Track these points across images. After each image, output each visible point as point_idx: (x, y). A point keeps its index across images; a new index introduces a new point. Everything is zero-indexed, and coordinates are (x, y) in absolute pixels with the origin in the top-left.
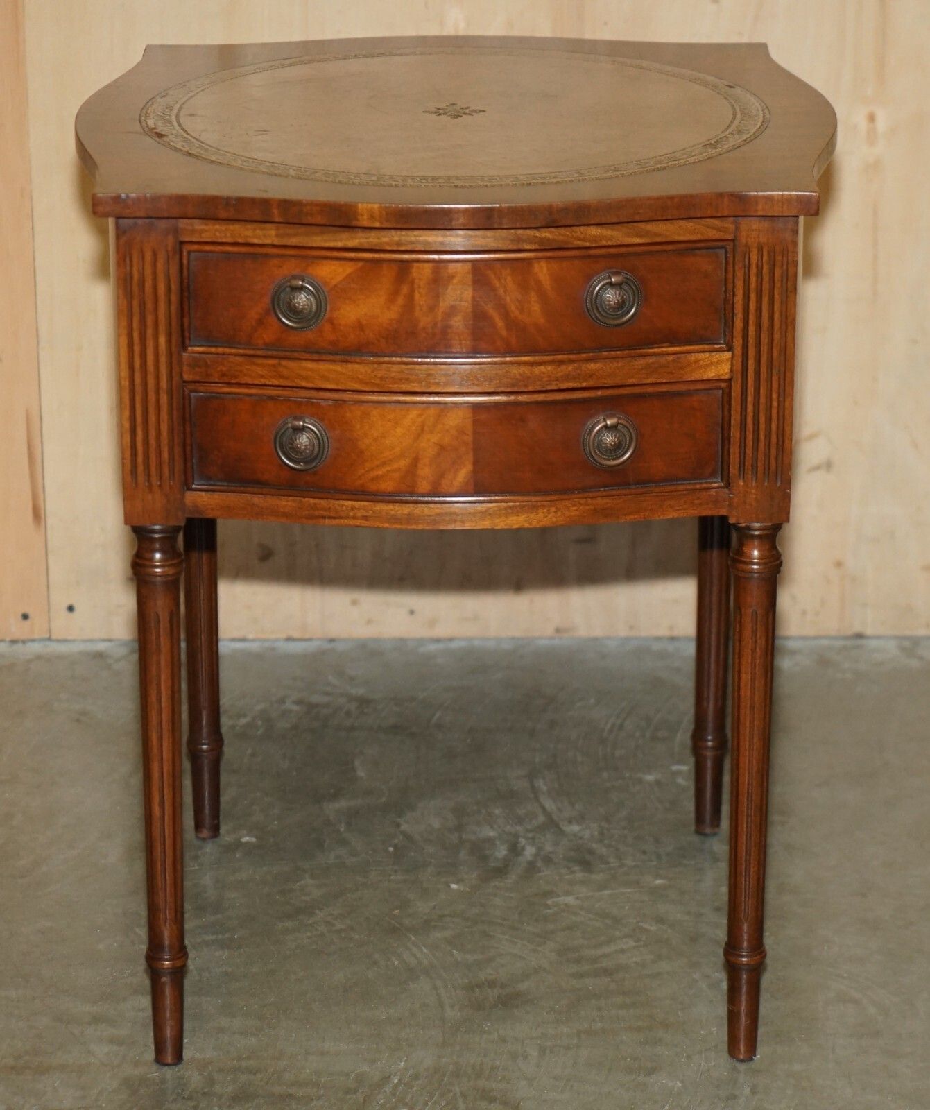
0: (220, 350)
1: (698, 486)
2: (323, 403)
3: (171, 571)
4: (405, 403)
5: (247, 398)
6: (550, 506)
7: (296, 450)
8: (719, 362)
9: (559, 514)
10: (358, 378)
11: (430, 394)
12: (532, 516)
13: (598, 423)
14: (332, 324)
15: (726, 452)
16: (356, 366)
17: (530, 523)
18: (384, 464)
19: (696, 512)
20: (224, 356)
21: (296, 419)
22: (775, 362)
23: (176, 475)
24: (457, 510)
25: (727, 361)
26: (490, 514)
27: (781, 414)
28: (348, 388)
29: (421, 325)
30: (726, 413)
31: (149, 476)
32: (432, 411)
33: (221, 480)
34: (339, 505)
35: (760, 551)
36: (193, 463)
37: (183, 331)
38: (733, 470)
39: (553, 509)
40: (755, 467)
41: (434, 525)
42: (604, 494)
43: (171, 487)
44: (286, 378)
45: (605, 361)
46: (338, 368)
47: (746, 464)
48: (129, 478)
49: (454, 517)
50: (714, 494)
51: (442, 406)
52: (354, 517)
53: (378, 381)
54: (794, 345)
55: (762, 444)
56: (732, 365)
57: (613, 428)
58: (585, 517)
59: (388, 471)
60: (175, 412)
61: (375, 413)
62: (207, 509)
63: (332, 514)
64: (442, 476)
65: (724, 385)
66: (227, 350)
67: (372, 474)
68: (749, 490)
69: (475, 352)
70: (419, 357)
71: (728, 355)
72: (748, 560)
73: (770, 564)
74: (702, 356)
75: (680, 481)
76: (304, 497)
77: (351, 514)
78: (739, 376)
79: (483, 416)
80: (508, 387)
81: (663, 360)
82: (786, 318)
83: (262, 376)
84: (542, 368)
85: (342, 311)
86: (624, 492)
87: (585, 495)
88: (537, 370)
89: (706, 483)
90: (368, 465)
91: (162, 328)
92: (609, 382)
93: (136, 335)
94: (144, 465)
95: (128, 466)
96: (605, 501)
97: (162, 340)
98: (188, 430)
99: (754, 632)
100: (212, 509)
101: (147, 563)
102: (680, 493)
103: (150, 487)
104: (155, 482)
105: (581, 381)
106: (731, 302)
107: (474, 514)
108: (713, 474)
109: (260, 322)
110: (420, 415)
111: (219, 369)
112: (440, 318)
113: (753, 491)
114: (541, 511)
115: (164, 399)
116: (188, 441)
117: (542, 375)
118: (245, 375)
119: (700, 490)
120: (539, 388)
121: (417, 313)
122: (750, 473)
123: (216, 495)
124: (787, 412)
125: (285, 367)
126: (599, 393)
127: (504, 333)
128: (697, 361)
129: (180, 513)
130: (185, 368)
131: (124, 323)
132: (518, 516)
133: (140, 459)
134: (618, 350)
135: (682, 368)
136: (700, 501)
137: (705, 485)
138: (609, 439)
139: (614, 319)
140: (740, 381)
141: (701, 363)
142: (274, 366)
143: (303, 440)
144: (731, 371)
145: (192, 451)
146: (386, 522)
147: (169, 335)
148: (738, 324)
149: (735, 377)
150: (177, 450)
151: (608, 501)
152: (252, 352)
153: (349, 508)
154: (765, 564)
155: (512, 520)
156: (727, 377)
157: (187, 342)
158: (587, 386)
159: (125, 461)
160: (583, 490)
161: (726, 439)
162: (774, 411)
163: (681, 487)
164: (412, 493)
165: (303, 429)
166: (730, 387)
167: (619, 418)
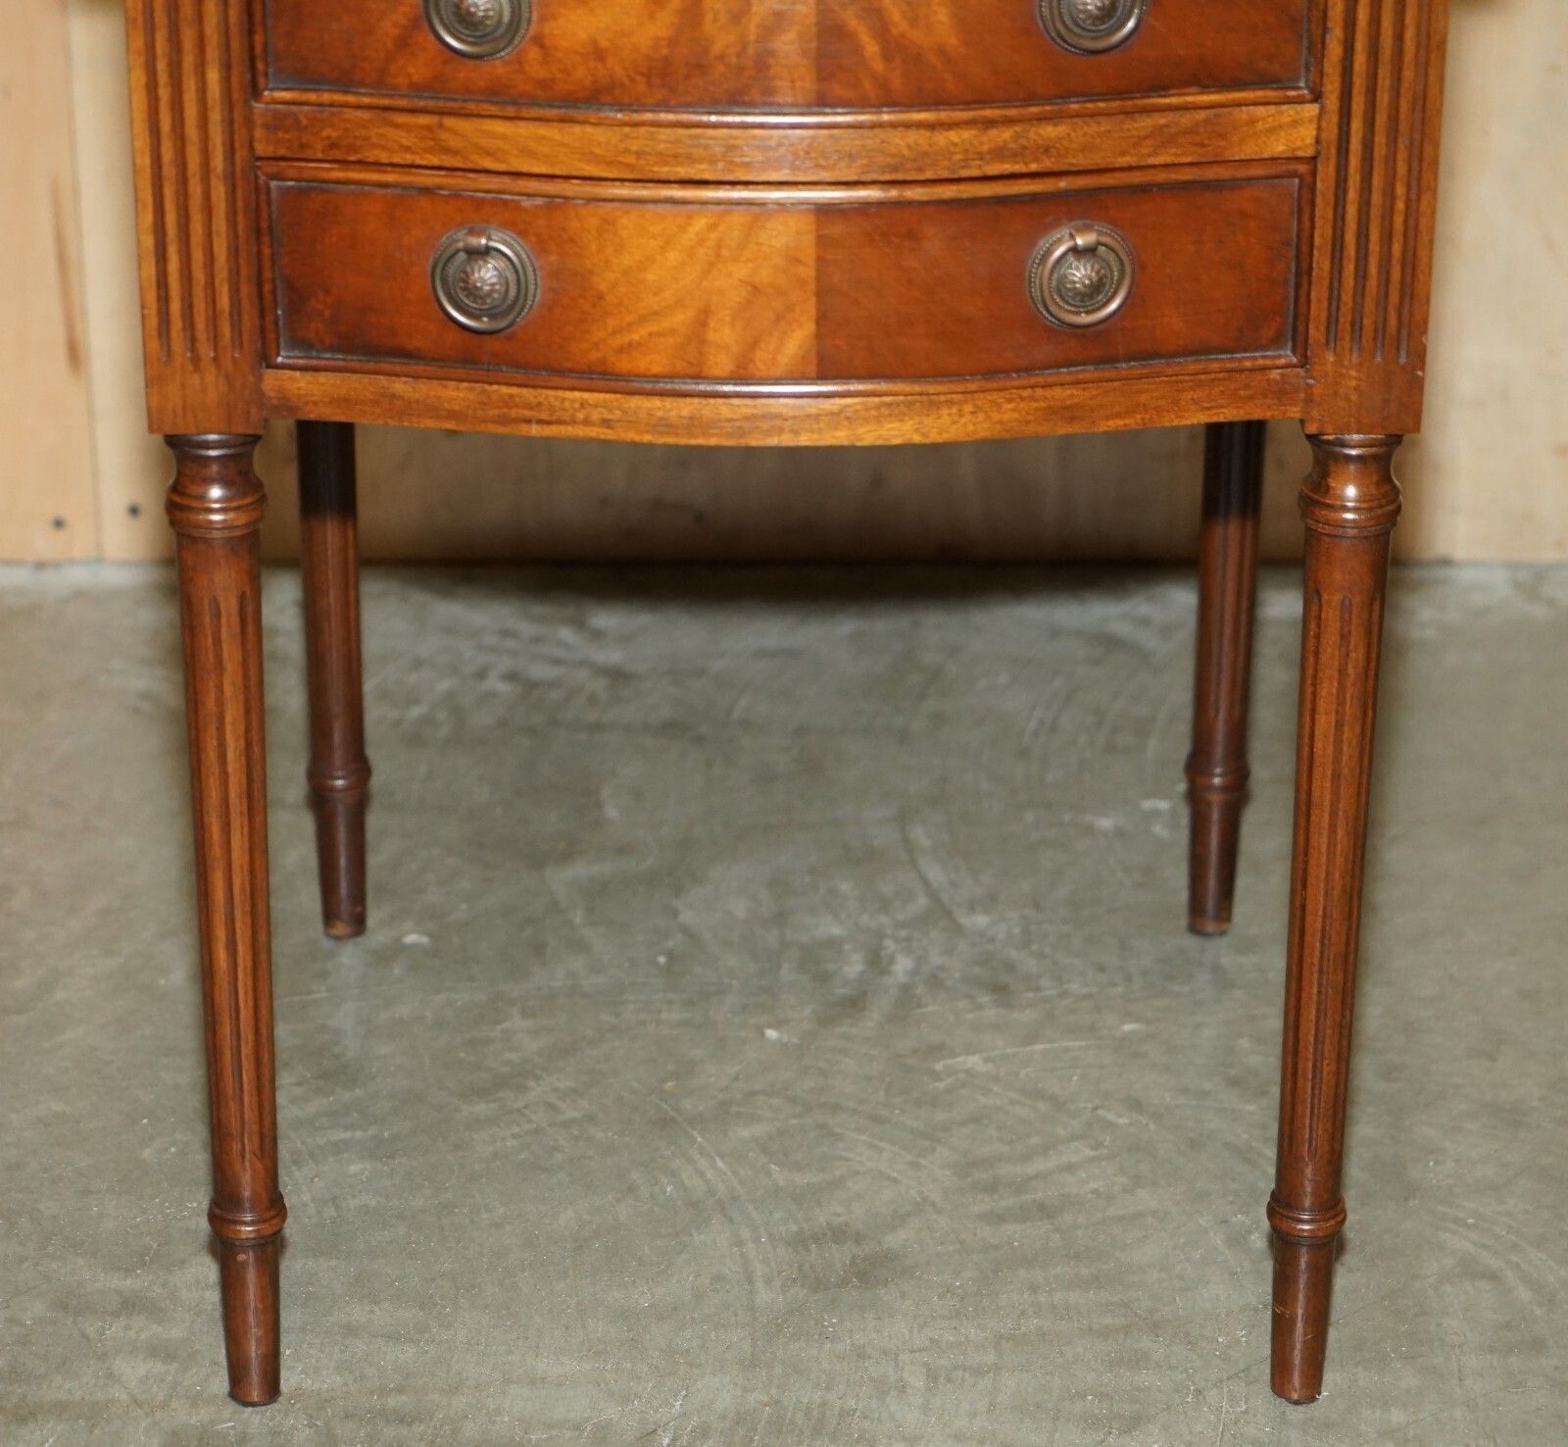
0: (326, 97)
1: (1248, 364)
2: (526, 203)
3: (241, 519)
4: (684, 202)
5: (379, 191)
6: (965, 402)
7: (473, 292)
8: (1294, 124)
9: (981, 416)
10: (592, 153)
11: (733, 184)
12: (928, 421)
13: (1059, 241)
14: (542, 46)
15: (1303, 299)
16: (589, 129)
17: (924, 435)
18: (643, 319)
19: (1242, 412)
20: (333, 109)
21: (472, 232)
22: (1403, 127)
23: (245, 338)
24: (784, 411)
25: (1311, 121)
26: (848, 418)
27: (1411, 222)
28: (574, 173)
29: (717, 48)
30: (1307, 223)
31: (193, 340)
32: (738, 218)
33: (331, 349)
34: (556, 398)
35: (1359, 486)
36: (276, 315)
37: (252, 60)
38: (1316, 333)
39: (968, 408)
40: (1357, 327)
41: (741, 437)
42: (1068, 378)
43: (235, 361)
44: (454, 152)
45: (1075, 120)
46: (553, 132)
47: (1342, 320)
48: (154, 344)
49: (778, 422)
50: (1278, 377)
51: (755, 209)
52: (587, 422)
53: (631, 160)
54: (1442, 92)
55: (1373, 282)
56: (1319, 129)
57: (1089, 252)
58: (1028, 422)
59: (651, 334)
60: (241, 218)
61: (627, 222)
62: (307, 403)
63: (544, 416)
64: (755, 343)
65: (1302, 168)
66: (338, 97)
67: (620, 340)
68: (1344, 371)
69: (822, 102)
70: (710, 113)
71: (1312, 109)
72: (1338, 503)
73: (1380, 511)
74: (1261, 110)
75: (1212, 354)
76: (491, 384)
77: (581, 416)
78: (1333, 151)
79: (837, 229)
80: (884, 172)
81: (1186, 119)
82: (1429, 36)
83: (407, 149)
84: (953, 136)
85: (561, 21)
86: (1107, 375)
87: (1033, 381)
88: (942, 139)
89: (1264, 357)
90: (612, 322)
91: (213, 53)
92: (1081, 161)
93: (161, 66)
94: (184, 320)
95: (154, 321)
96: (1068, 392)
97: (213, 76)
98: (267, 251)
99: (1344, 637)
100: (315, 403)
101: (194, 504)
102: (1213, 376)
103: (196, 360)
104: (206, 352)
105: (1027, 160)
106: (1322, 7)
107: (817, 417)
108: (1276, 342)
109: (403, 43)
110: (713, 227)
111: (325, 133)
112: (752, 38)
113: (1353, 373)
114: (945, 411)
115: (219, 192)
116: (267, 274)
117: (952, 149)
118: (374, 146)
119: (1252, 370)
120: (945, 174)
121: (709, 27)
122: (1348, 337)
123: (322, 377)
124: (1423, 221)
125: (450, 130)
126: (1063, 184)
127: (878, 65)
128: (1252, 122)
129: (254, 411)
130: (259, 133)
131: (139, 43)
132: (901, 421)
133: (175, 307)
134: (1097, 101)
135: (1222, 136)
136: (1249, 392)
137: (1261, 362)
138: (1080, 273)
139: (1093, 38)
140: (1333, 162)
141: (1260, 126)
142: (429, 128)
143: (487, 274)
144: (1318, 141)
145: (274, 292)
146: (648, 432)
147: (227, 68)
148: (1334, 49)
149: (1323, 152)
150: (246, 290)
151: (1075, 392)
152: (386, 102)
153: (577, 405)
154: (1370, 510)
155: (890, 429)
156: (1309, 152)
157: (261, 81)
158: (1040, 170)
159: (146, 312)
160: (1027, 370)
161: (1304, 272)
162: (1398, 221)
163: (1216, 366)
164: (698, 377)
165: (486, 252)
166: (1314, 173)
167: (1100, 233)
